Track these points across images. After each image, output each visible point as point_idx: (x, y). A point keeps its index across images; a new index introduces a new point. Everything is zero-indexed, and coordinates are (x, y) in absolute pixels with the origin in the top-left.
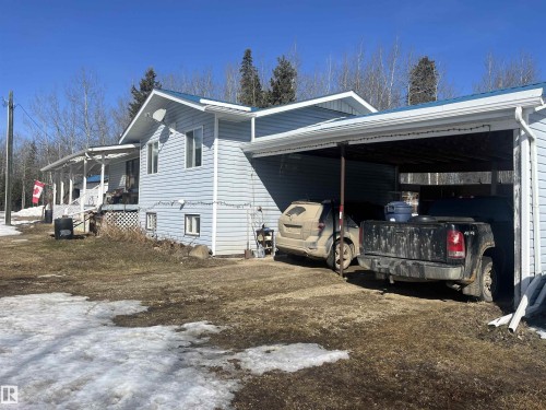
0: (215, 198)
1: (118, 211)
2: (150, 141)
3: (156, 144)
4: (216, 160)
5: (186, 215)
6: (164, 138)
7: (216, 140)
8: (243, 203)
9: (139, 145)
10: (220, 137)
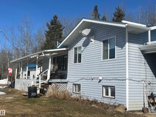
0: (127, 77)
1: (58, 83)
2: (75, 46)
3: (80, 48)
4: (127, 55)
5: (103, 86)
6: (86, 44)
7: (127, 44)
8: (141, 80)
9: (68, 49)
10: (129, 42)
